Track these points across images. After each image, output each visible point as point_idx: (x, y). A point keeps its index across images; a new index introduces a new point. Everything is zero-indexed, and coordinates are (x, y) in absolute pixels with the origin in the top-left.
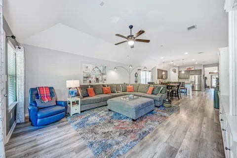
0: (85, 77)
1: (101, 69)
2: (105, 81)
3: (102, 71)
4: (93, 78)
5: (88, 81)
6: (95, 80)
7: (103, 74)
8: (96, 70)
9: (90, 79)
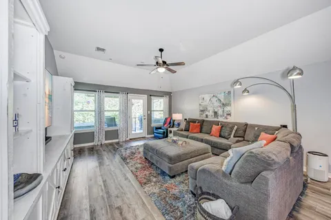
0: (202, 111)
1: (222, 97)
2: (228, 117)
3: (222, 100)
4: (211, 112)
5: (204, 115)
6: (213, 114)
7: (224, 105)
8: (214, 100)
9: (207, 113)
